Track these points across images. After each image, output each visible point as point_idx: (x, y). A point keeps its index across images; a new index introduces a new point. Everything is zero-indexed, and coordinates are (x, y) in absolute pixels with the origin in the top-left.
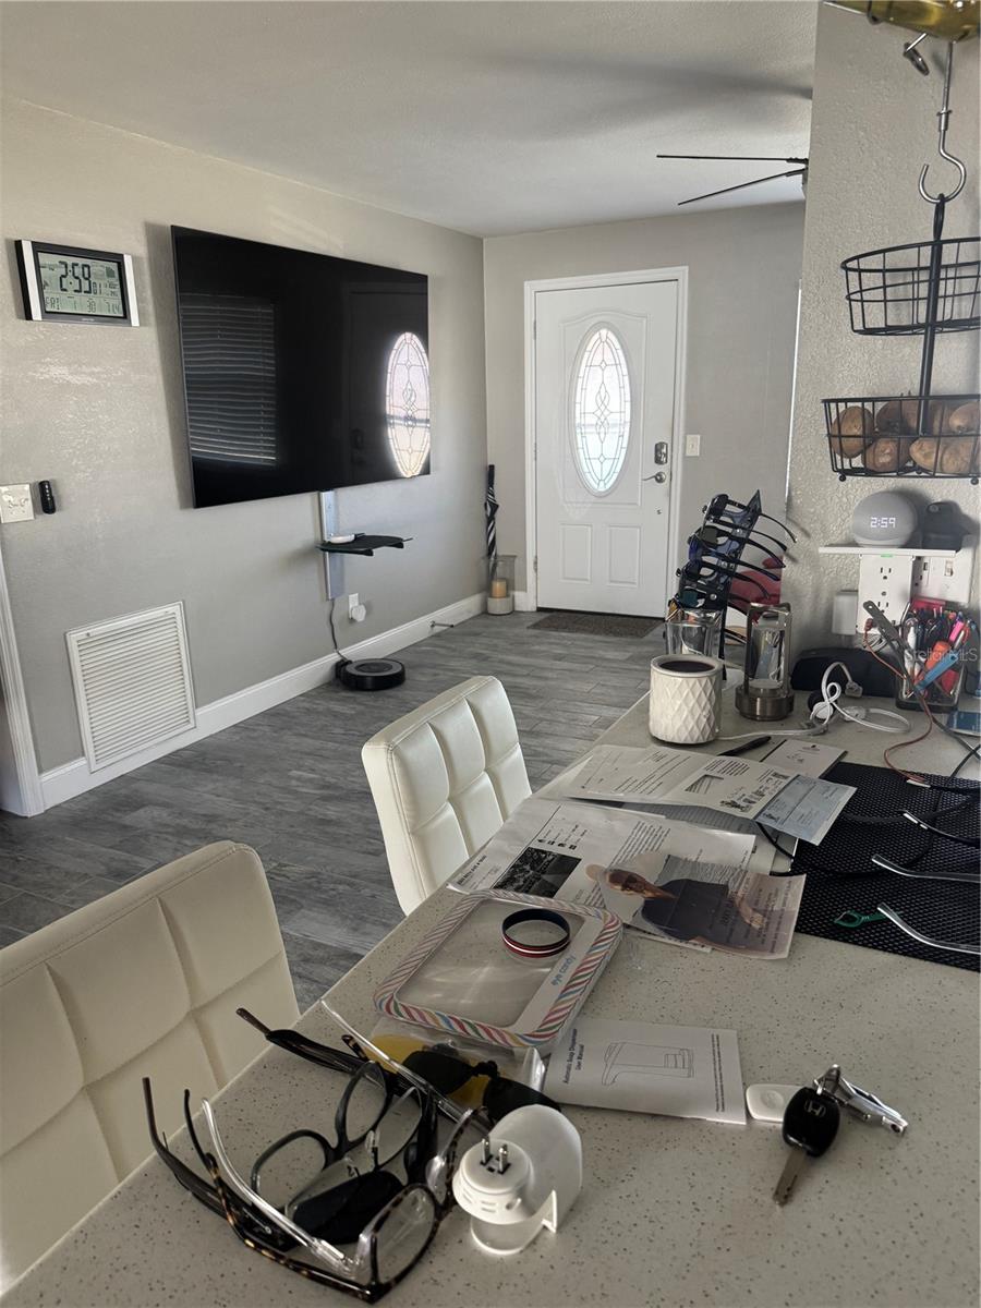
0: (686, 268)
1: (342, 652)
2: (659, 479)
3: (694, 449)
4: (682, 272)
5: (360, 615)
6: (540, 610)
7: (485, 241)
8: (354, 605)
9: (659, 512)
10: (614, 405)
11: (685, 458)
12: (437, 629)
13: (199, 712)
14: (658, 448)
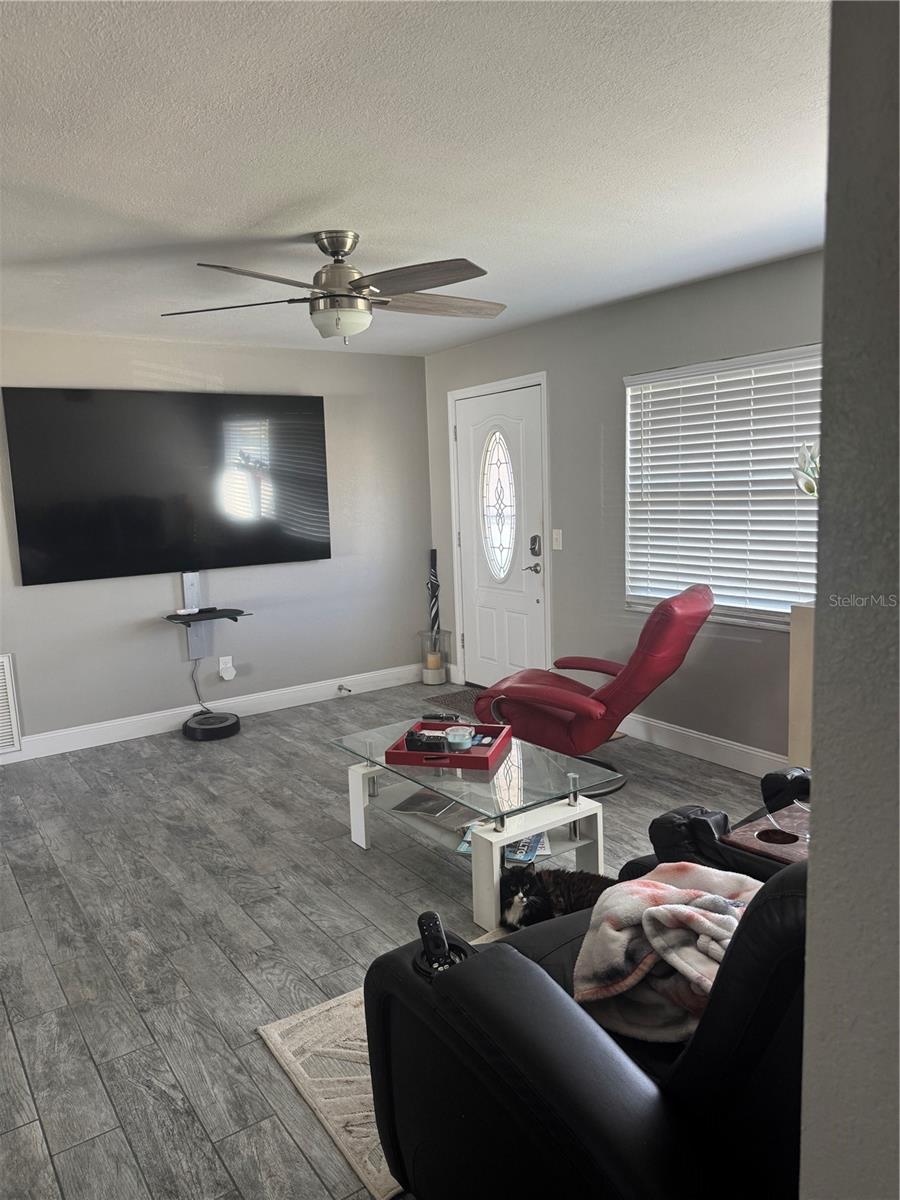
0: (544, 373)
1: (205, 704)
2: (535, 569)
3: (558, 546)
4: (541, 377)
5: (229, 673)
6: (468, 684)
7: (426, 358)
8: (227, 667)
9: (538, 601)
10: (507, 501)
11: (552, 550)
12: (344, 693)
13: (25, 740)
14: (534, 540)
